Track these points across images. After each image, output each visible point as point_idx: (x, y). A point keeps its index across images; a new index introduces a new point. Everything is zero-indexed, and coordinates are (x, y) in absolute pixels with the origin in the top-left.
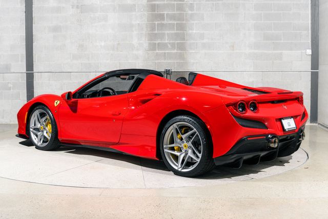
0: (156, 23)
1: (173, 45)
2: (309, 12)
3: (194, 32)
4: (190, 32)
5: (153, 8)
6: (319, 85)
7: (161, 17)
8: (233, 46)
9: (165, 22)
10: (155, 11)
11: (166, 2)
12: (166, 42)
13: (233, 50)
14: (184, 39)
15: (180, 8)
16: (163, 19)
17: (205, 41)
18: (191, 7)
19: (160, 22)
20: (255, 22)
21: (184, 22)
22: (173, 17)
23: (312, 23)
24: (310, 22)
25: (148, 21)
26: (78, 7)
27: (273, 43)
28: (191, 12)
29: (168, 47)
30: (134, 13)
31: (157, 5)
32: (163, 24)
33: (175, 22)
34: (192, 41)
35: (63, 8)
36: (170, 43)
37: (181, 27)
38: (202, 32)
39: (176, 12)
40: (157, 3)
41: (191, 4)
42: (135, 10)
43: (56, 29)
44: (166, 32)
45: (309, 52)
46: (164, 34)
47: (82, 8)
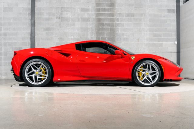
0: (100, 27)
1: (109, 39)
2: (176, 23)
3: (119, 32)
4: (117, 32)
5: (98, 20)
6: (181, 59)
7: (103, 24)
8: (138, 40)
9: (105, 27)
10: (99, 22)
11: (105, 17)
12: (105, 37)
13: (139, 42)
14: (114, 36)
15: (112, 20)
16: (104, 26)
17: (125, 37)
18: (118, 20)
19: (102, 27)
20: (149, 28)
21: (114, 27)
22: (108, 25)
23: (177, 29)
24: (176, 28)
25: (96, 26)
26: (59, 18)
27: (158, 38)
28: (117, 22)
29: (106, 39)
30: (89, 22)
31: (101, 18)
32: (104, 28)
33: (110, 27)
34: (118, 37)
35: (52, 18)
36: (107, 38)
37: (113, 30)
38: (123, 32)
39: (110, 22)
40: (100, 17)
41: (118, 18)
42: (89, 20)
43: (48, 29)
44: (105, 32)
45: (176, 43)
46: (104, 33)
47: (62, 19)
